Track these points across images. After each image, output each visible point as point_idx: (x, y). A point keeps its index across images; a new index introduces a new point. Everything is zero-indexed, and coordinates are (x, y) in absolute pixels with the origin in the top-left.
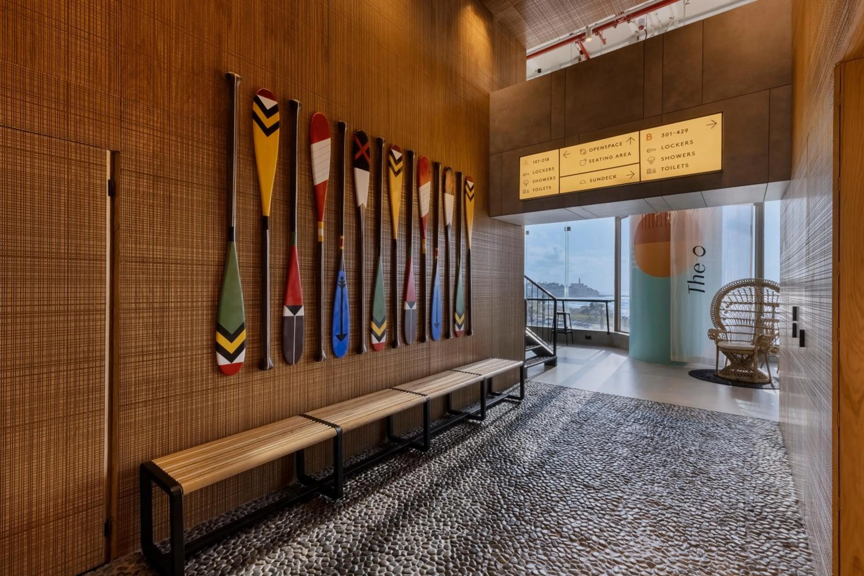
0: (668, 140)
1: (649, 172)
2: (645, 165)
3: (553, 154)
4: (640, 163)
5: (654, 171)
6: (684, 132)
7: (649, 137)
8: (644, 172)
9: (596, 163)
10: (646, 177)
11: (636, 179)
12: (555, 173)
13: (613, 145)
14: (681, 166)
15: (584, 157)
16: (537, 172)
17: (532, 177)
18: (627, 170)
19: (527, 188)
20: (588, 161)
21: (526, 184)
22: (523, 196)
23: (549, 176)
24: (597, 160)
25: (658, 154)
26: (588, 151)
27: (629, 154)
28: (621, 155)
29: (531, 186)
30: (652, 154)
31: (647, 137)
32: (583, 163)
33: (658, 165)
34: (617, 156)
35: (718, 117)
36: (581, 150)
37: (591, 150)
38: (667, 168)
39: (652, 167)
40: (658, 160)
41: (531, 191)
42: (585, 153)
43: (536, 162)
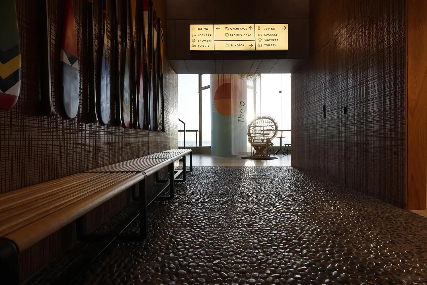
0: (267, 32)
1: (259, 45)
2: (258, 42)
4: (255, 40)
5: (261, 46)
6: (274, 29)
7: (259, 28)
8: (257, 45)
9: (233, 36)
10: (258, 48)
11: (253, 48)
12: (211, 38)
13: (242, 29)
14: (272, 45)
15: (227, 32)
16: (201, 35)
17: (197, 38)
18: (249, 43)
19: (194, 44)
20: (230, 35)
21: (194, 42)
22: (192, 48)
23: (208, 39)
24: (234, 35)
25: (264, 38)
26: (229, 29)
27: (250, 35)
28: (246, 35)
29: (197, 43)
30: (260, 37)
31: (258, 28)
32: (227, 35)
33: (263, 43)
34: (244, 35)
35: (286, 25)
36: (226, 28)
37: (231, 29)
38: (267, 45)
39: (261, 43)
40: (263, 40)
41: (197, 46)
42: (228, 30)
43: (200, 29)
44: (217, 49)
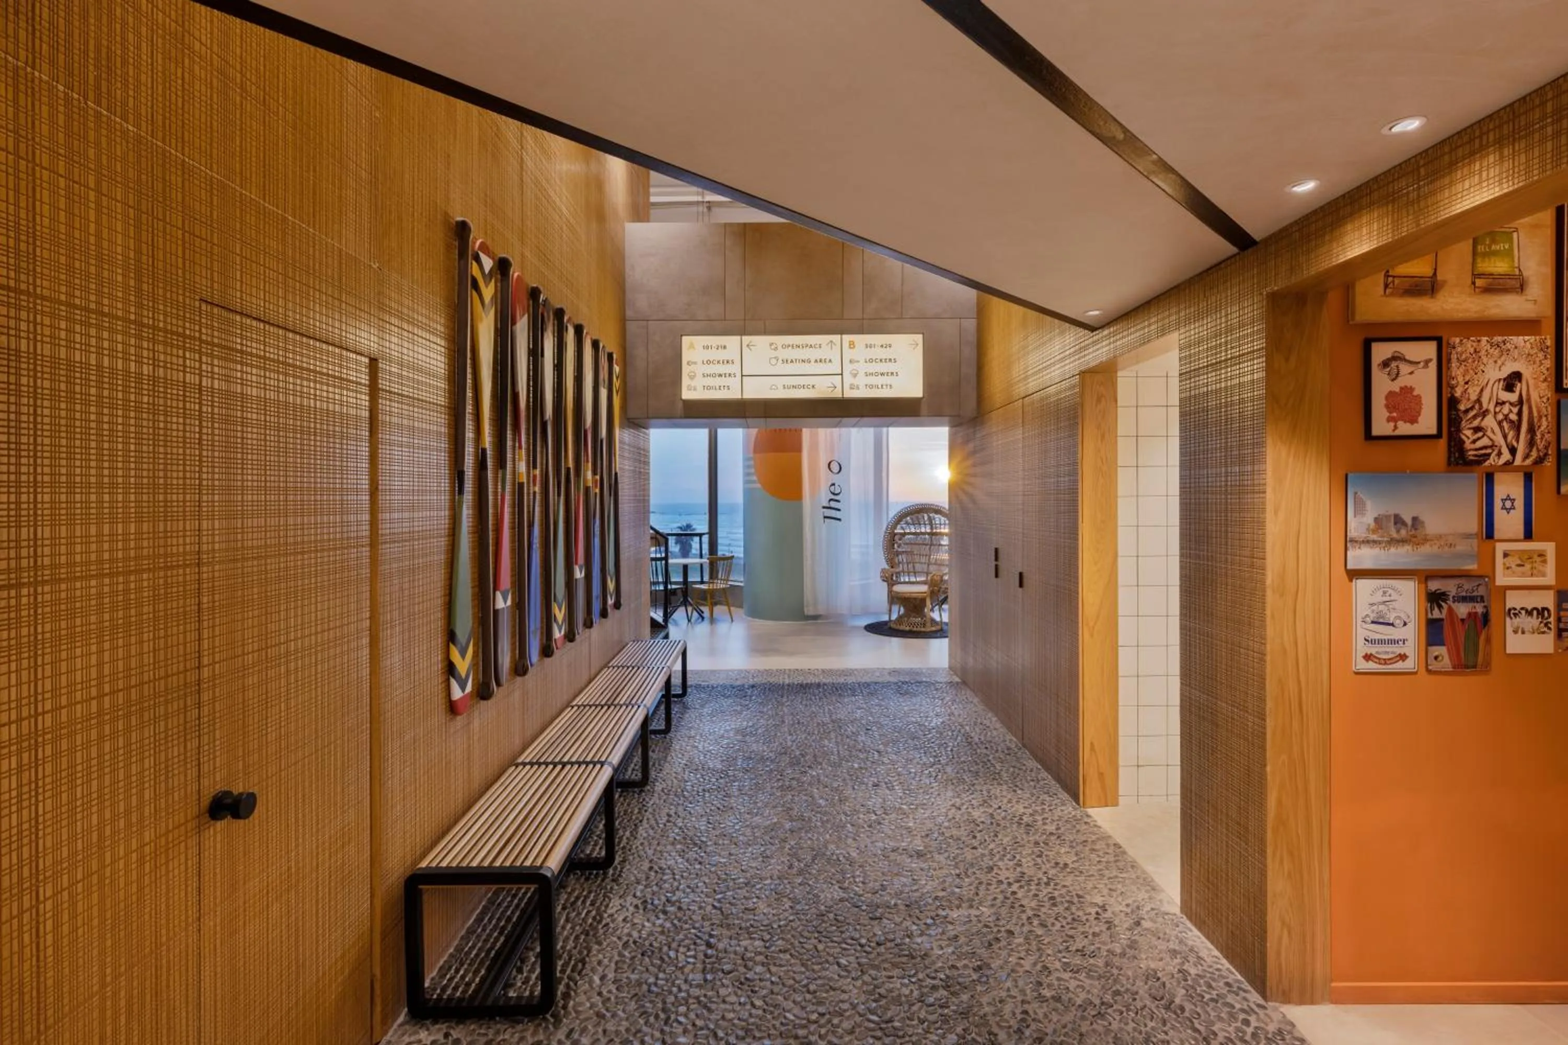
0: (871, 354)
1: (852, 387)
2: (848, 379)
3: (732, 341)
4: (842, 374)
5: (858, 388)
6: (888, 347)
7: (852, 345)
8: (846, 386)
9: (790, 365)
10: (850, 394)
11: (837, 394)
12: (735, 369)
13: (811, 347)
14: (884, 386)
15: (774, 354)
16: (708, 362)
17: (701, 369)
18: (828, 381)
19: (693, 384)
20: (780, 361)
21: (692, 378)
22: (686, 395)
23: (728, 372)
24: (792, 361)
25: (863, 367)
26: (780, 347)
27: (830, 361)
28: (821, 361)
29: (699, 382)
30: (855, 366)
31: (850, 345)
32: (774, 361)
33: (861, 380)
34: (816, 361)
35: (919, 338)
36: (771, 344)
37: (785, 346)
38: (871, 386)
39: (856, 382)
40: (861, 374)
41: (700, 388)
42: (776, 349)
43: (707, 347)
44: (749, 395)
